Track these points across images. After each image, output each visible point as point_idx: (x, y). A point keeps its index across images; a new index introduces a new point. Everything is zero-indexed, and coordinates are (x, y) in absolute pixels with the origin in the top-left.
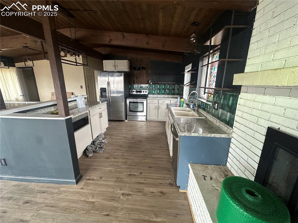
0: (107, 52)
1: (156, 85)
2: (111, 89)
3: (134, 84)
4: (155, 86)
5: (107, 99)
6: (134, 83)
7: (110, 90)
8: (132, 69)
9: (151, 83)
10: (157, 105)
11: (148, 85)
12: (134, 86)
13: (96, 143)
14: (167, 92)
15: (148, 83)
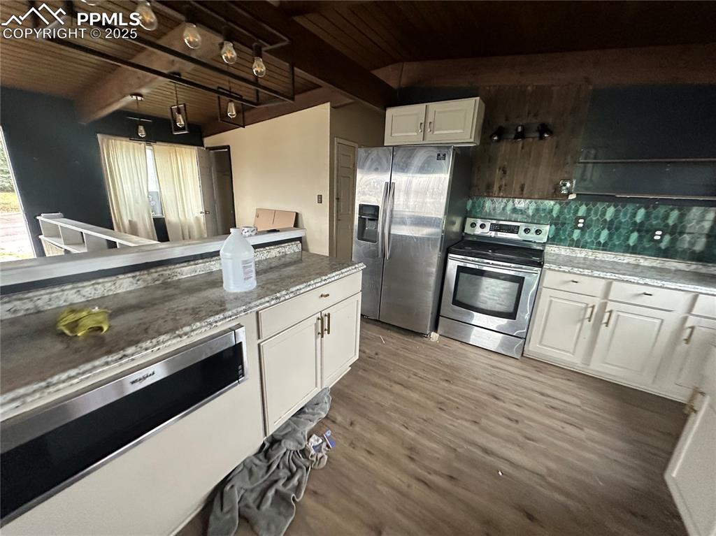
0: (404, 81)
1: (600, 206)
2: (395, 209)
3: (489, 196)
4: (589, 211)
5: (377, 245)
6: (489, 192)
7: (392, 211)
8: (491, 136)
9: (572, 197)
10: (597, 302)
11: (552, 203)
12: (483, 206)
13: (277, 455)
14: (660, 241)
15: (555, 194)
